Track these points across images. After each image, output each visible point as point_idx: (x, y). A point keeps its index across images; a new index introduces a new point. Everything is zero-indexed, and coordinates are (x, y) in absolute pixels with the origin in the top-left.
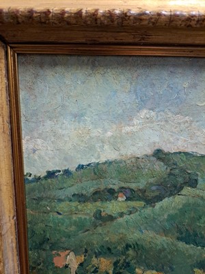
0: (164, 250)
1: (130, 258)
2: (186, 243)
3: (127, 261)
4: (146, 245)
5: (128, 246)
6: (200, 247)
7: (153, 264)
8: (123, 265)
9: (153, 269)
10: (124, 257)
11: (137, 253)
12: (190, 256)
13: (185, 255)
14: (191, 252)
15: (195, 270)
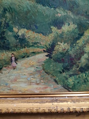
0: (29, 11)
1: (8, 20)
2: (43, 5)
3: (7, 22)
4: (17, 8)
5: (5, 10)
6: (52, 9)
7: (24, 24)
8: (5, 25)
9: (24, 28)
10: (4, 19)
11: (12, 16)
12: (47, 16)
13: (43, 15)
14: (47, 12)
15: (52, 27)
